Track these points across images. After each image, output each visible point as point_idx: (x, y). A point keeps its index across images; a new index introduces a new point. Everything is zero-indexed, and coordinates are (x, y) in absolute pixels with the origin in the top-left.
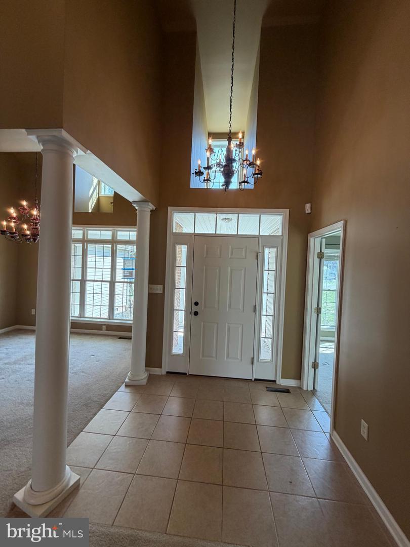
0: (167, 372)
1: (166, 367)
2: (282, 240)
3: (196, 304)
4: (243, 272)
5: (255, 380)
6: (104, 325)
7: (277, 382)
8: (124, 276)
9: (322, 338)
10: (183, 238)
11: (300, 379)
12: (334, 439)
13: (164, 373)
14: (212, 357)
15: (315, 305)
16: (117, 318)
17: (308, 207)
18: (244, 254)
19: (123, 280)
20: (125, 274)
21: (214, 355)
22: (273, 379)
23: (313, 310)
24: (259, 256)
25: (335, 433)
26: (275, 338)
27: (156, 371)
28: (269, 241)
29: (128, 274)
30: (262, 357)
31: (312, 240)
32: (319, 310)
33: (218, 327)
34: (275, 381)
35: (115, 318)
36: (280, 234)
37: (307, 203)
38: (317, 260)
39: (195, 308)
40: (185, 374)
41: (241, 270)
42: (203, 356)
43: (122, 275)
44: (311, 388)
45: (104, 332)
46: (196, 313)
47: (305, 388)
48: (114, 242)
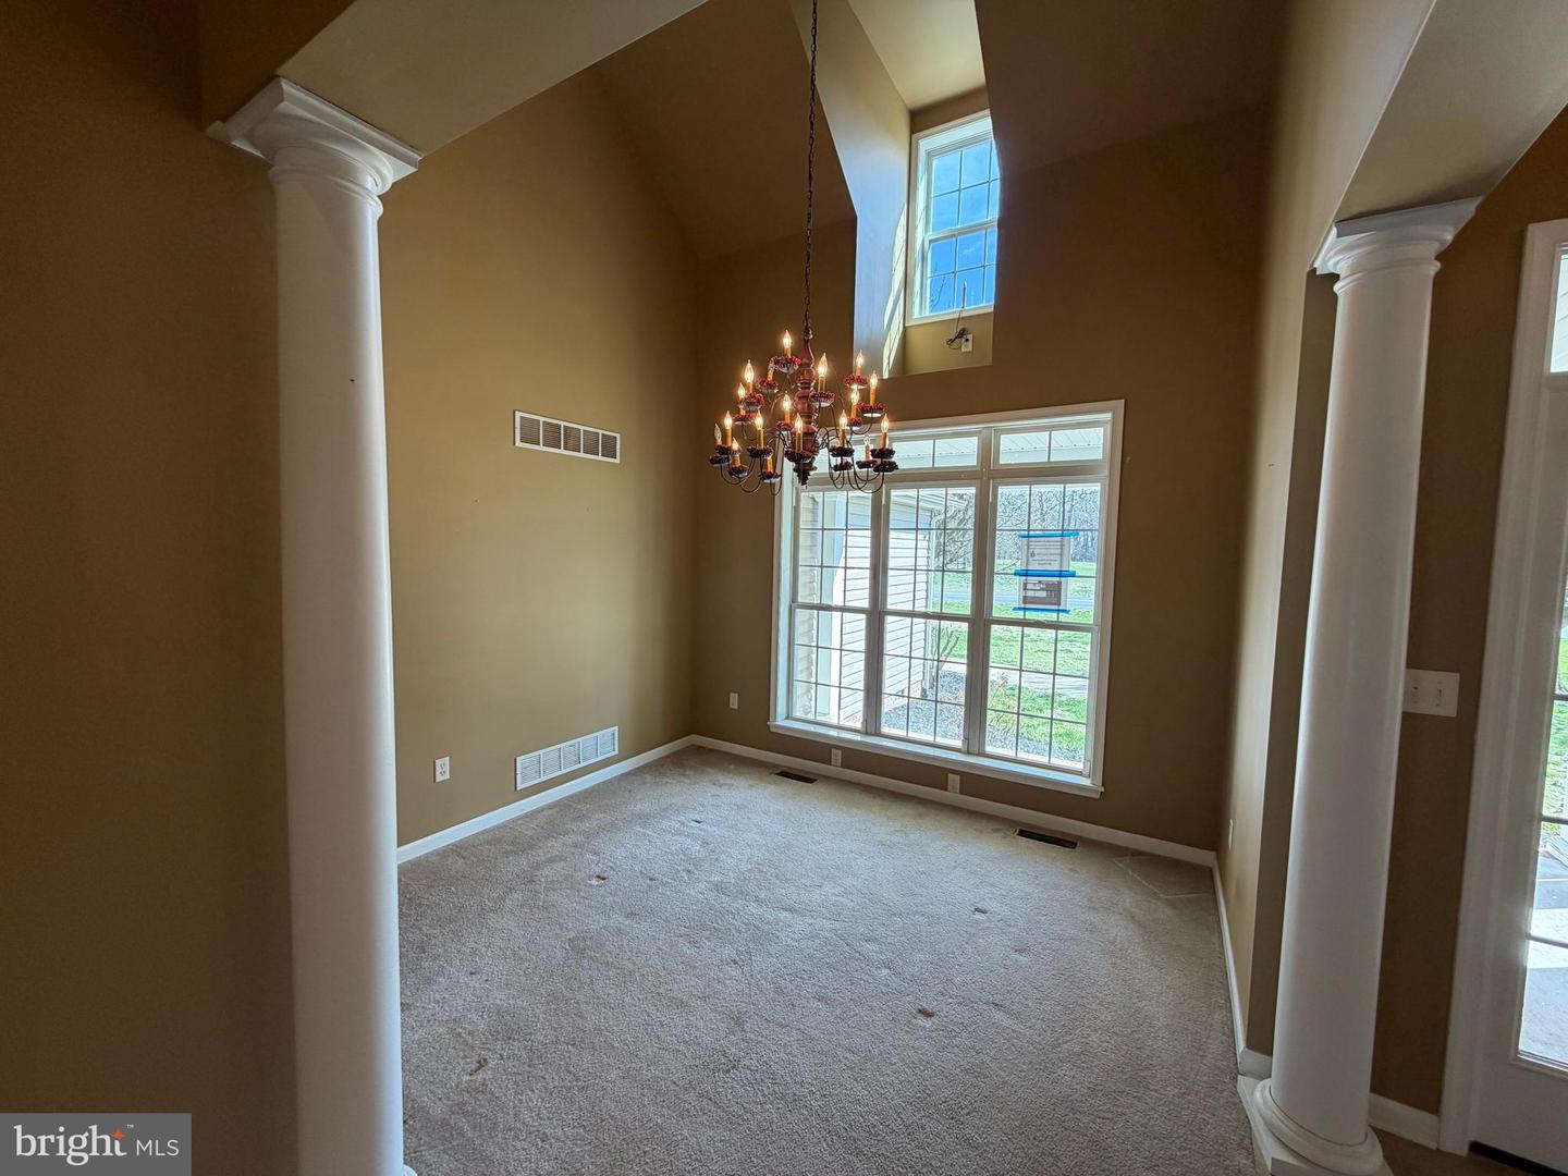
8: (1026, 601)
16: (995, 754)
19: (1020, 615)
20: (1030, 594)
29: (1044, 594)
43: (1014, 597)
45: (953, 796)
48: (988, 476)
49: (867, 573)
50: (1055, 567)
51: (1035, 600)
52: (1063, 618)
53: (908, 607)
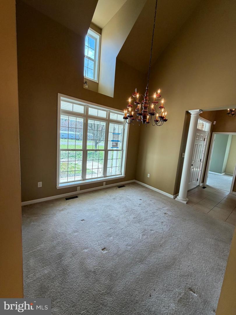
19: (112, 149)
20: (113, 145)
29: (115, 145)
45: (104, 186)
50: (117, 140)
51: (114, 146)
52: (118, 149)
53: (91, 148)
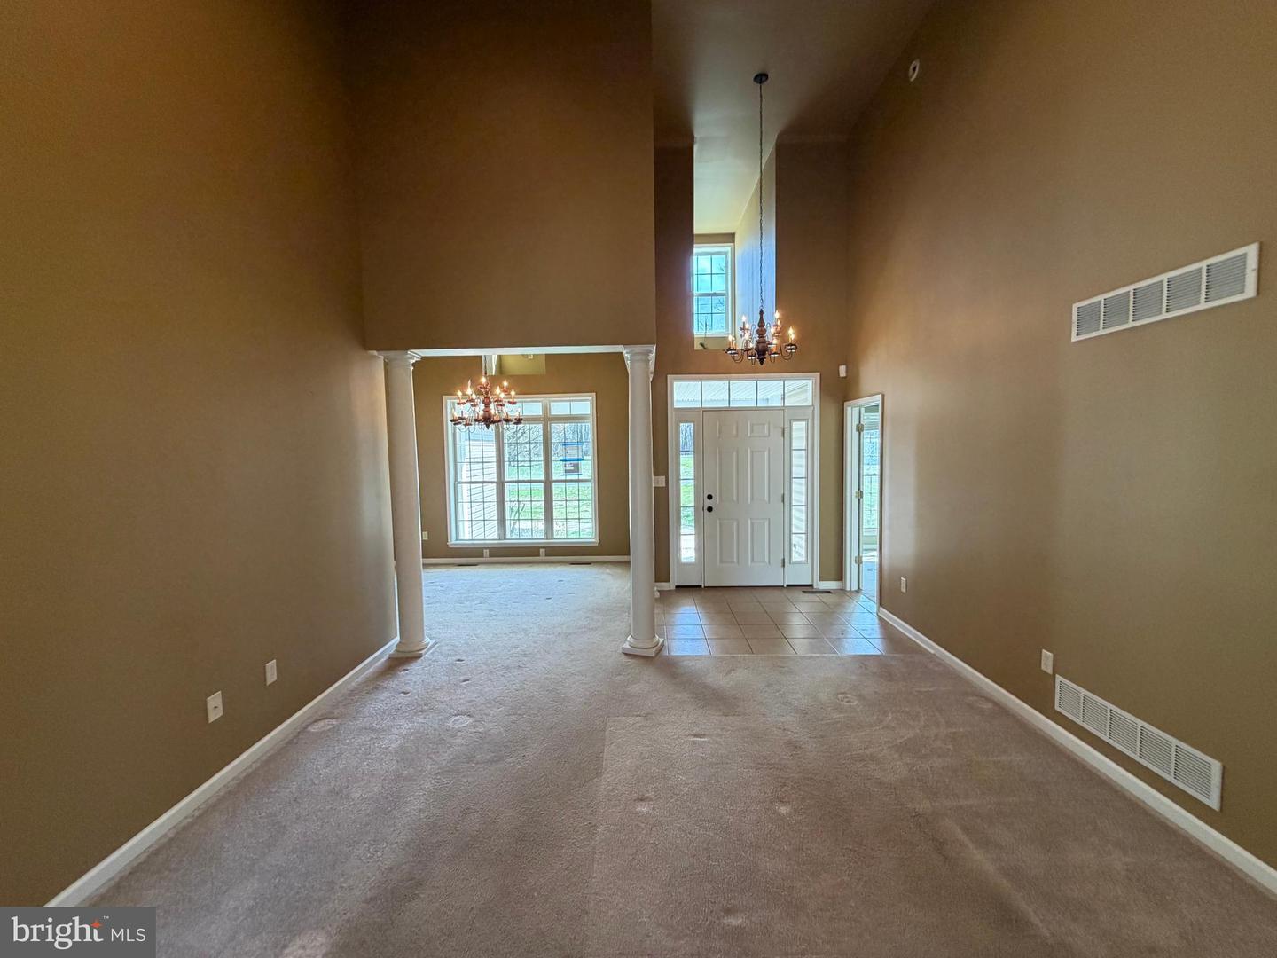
0: (677, 587)
1: (676, 579)
2: (813, 411)
3: (710, 497)
4: (766, 454)
5: (788, 586)
6: (543, 548)
7: (815, 586)
8: (566, 471)
9: (865, 547)
10: (686, 414)
11: (841, 579)
12: (882, 616)
13: (673, 588)
14: (733, 562)
15: (855, 488)
16: (558, 537)
17: (842, 370)
18: (766, 431)
19: (563, 478)
20: (567, 468)
21: (735, 560)
22: (809, 583)
23: (854, 494)
24: (785, 432)
25: (882, 609)
26: (809, 533)
27: (665, 586)
28: (797, 413)
29: (572, 469)
30: (795, 558)
31: (848, 411)
32: (860, 494)
33: (738, 525)
34: (811, 586)
35: (555, 537)
36: (809, 403)
37: (841, 365)
38: (856, 434)
39: (708, 503)
40: (700, 586)
41: (764, 451)
42: (722, 562)
43: (562, 470)
44: (855, 588)
46: (710, 509)
47: (848, 589)
48: (547, 420)
49: (495, 465)
50: (576, 457)
51: (569, 471)
52: (581, 478)
53: (515, 478)
